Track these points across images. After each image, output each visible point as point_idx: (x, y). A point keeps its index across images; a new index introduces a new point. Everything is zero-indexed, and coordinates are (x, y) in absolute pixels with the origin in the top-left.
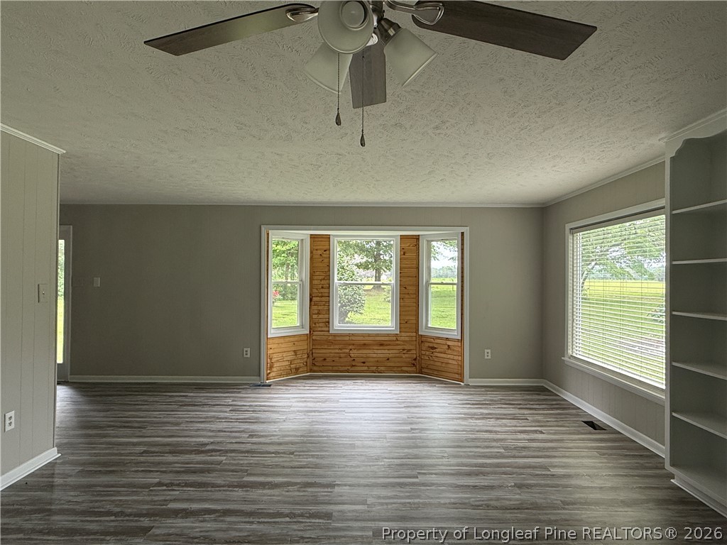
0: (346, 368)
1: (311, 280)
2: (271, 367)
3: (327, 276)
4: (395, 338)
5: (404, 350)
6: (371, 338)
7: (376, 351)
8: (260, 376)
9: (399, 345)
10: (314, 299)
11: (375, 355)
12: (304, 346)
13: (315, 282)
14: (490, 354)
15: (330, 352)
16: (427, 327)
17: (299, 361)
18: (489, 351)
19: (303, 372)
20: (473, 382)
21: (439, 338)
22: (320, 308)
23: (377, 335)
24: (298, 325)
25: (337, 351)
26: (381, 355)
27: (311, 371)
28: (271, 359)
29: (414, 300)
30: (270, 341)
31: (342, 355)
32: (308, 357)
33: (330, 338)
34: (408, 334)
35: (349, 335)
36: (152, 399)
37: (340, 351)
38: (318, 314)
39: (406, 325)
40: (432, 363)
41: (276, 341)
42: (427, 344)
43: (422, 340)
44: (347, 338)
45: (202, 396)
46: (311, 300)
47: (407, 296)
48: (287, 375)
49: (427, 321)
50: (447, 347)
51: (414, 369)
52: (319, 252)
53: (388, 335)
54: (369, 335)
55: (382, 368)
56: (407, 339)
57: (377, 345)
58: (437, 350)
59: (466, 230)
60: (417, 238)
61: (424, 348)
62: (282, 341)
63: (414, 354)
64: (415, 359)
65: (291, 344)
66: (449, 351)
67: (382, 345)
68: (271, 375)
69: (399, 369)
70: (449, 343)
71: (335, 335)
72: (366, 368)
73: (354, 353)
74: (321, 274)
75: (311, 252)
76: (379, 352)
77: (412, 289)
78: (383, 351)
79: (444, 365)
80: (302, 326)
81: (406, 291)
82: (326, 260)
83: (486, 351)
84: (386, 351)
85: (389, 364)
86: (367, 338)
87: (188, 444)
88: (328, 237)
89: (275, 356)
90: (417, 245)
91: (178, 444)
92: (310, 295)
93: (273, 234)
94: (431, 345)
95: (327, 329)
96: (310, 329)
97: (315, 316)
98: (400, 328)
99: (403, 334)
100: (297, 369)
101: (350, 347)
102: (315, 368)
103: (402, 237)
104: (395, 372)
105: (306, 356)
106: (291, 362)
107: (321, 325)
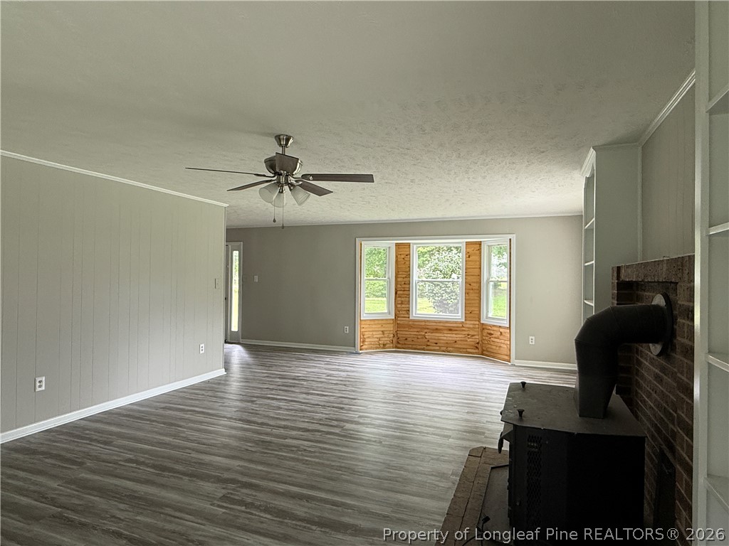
0: (422, 347)
1: (396, 277)
2: (363, 342)
3: (408, 275)
4: (461, 325)
5: (468, 335)
6: (441, 324)
7: (446, 335)
8: (355, 347)
9: (465, 331)
10: (398, 292)
11: (445, 338)
12: (391, 328)
13: (399, 279)
14: (533, 341)
15: (412, 333)
16: (487, 317)
17: (386, 339)
18: (533, 338)
19: (389, 348)
20: (518, 363)
21: (494, 326)
22: (403, 299)
23: (447, 322)
24: (386, 311)
25: (415, 333)
26: (450, 338)
27: (396, 347)
28: (363, 335)
29: (477, 295)
30: (363, 322)
31: (419, 337)
32: (394, 336)
33: (410, 323)
34: (472, 322)
35: (425, 321)
36: (283, 355)
37: (417, 333)
38: (402, 304)
39: (471, 315)
40: (489, 346)
41: (368, 322)
42: (486, 331)
43: (483, 327)
44: (423, 324)
45: (312, 356)
46: (396, 293)
47: (471, 291)
48: (376, 348)
49: (487, 312)
50: (499, 333)
51: (477, 351)
52: (403, 256)
53: (456, 323)
54: (440, 322)
55: (451, 349)
56: (471, 326)
57: (446, 330)
58: (493, 336)
59: (513, 237)
60: (480, 243)
61: (485, 334)
62: (372, 323)
63: (477, 339)
64: (478, 343)
65: (380, 326)
66: (501, 337)
67: (450, 330)
68: (363, 347)
69: (465, 350)
70: (501, 330)
71: (414, 321)
72: (438, 348)
73: (428, 335)
74: (404, 273)
75: (397, 257)
76: (449, 335)
77: (475, 286)
78: (452, 335)
79: (498, 348)
80: (389, 313)
81: (471, 287)
82: (407, 263)
83: (531, 338)
84: (454, 335)
85: (457, 346)
86: (439, 324)
87: (290, 376)
88: (409, 245)
89: (366, 333)
90: (480, 250)
91: (286, 375)
92: (396, 289)
93: (365, 244)
94: (489, 332)
95: (407, 316)
96: (396, 315)
97: (399, 306)
98: (465, 317)
99: (468, 322)
100: (384, 345)
101: (426, 331)
102: (399, 346)
103: (467, 243)
104: (461, 352)
105: (392, 335)
106: (379, 339)
107: (403, 312)
